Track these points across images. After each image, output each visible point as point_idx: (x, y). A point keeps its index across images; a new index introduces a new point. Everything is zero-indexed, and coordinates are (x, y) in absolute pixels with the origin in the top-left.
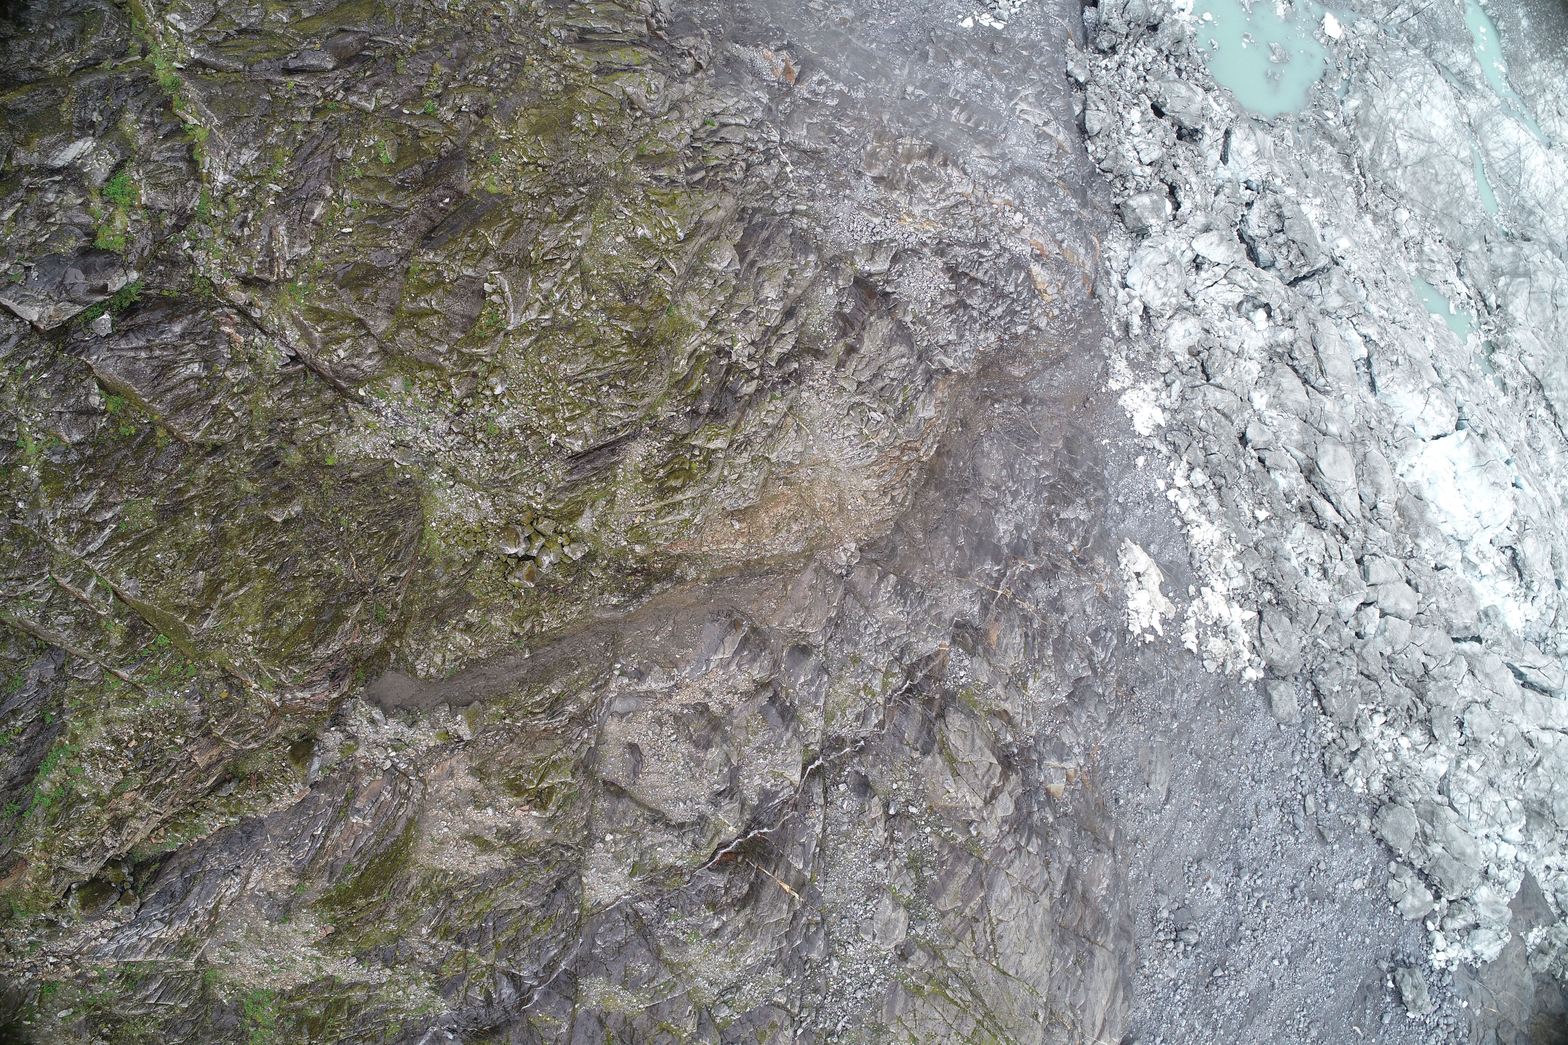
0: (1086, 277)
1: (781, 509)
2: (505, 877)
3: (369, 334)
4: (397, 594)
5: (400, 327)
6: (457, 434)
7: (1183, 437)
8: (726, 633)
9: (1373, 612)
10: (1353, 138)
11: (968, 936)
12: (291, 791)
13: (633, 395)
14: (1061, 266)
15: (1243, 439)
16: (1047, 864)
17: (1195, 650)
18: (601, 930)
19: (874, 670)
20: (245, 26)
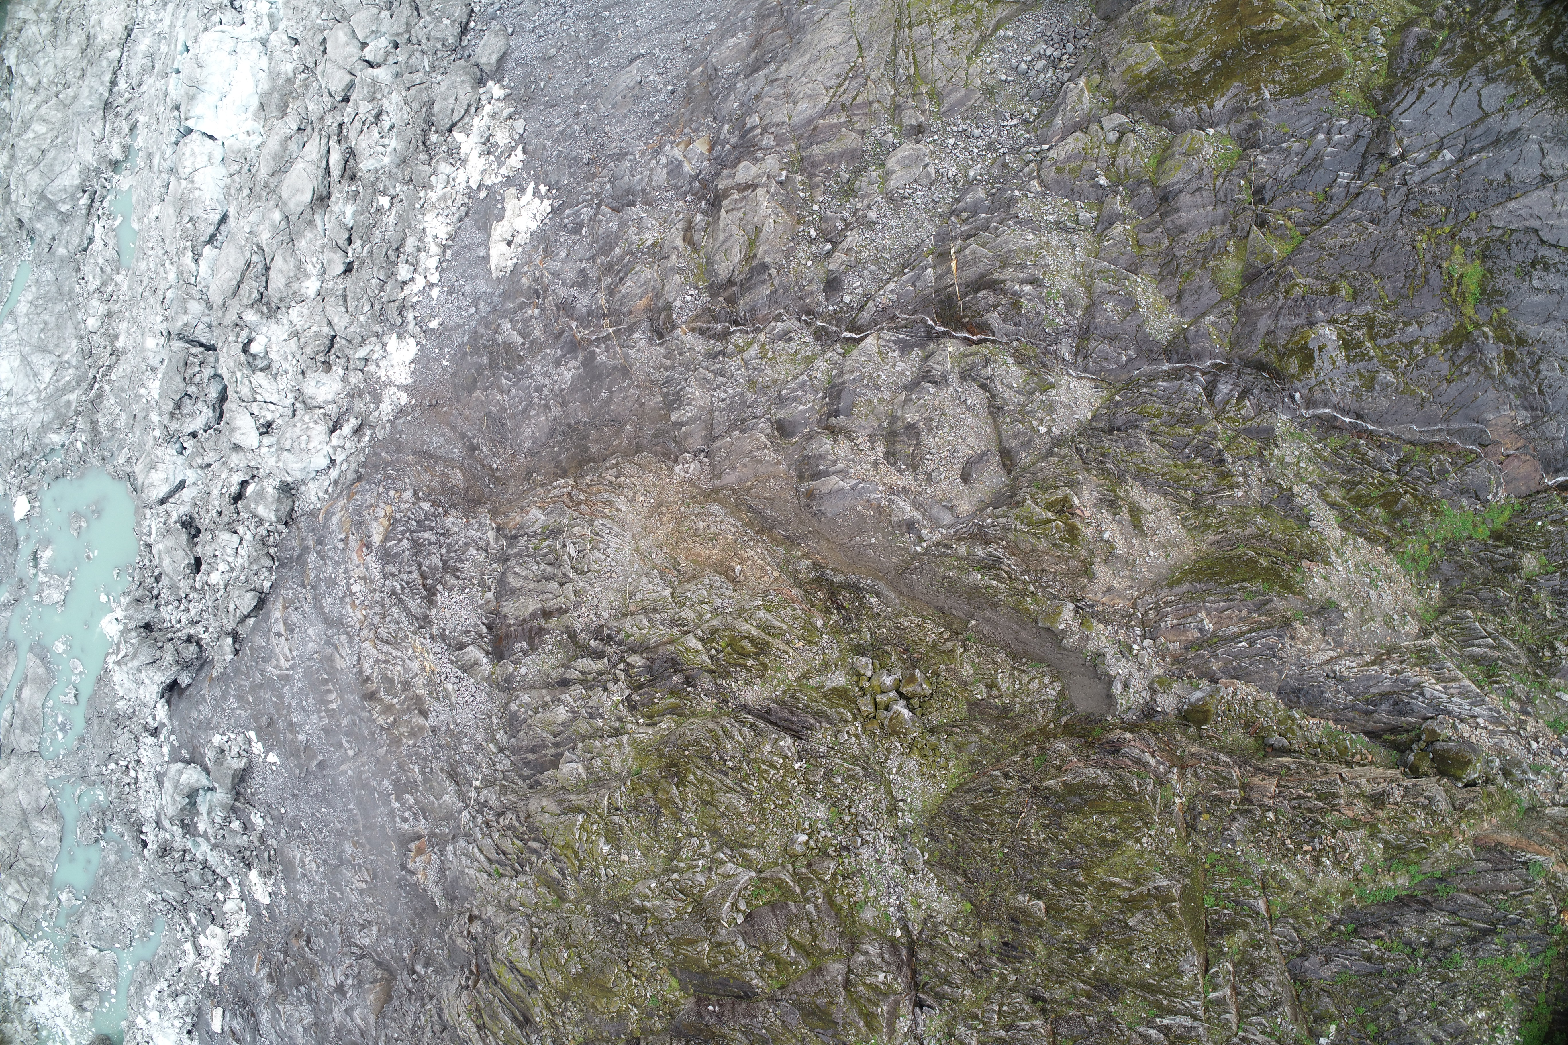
0: (350, 497)
1: (698, 549)
2: (1143, 476)
3: (850, 971)
4: (1015, 763)
5: (825, 954)
6: (861, 836)
7: (389, 312)
8: (821, 496)
9: (369, 54)
10: (78, 413)
11: (860, 99)
12: (1234, 694)
13: (716, 739)
14: (358, 523)
15: (348, 269)
16: (758, 97)
17: (520, 148)
18: (1113, 366)
19: (746, 364)
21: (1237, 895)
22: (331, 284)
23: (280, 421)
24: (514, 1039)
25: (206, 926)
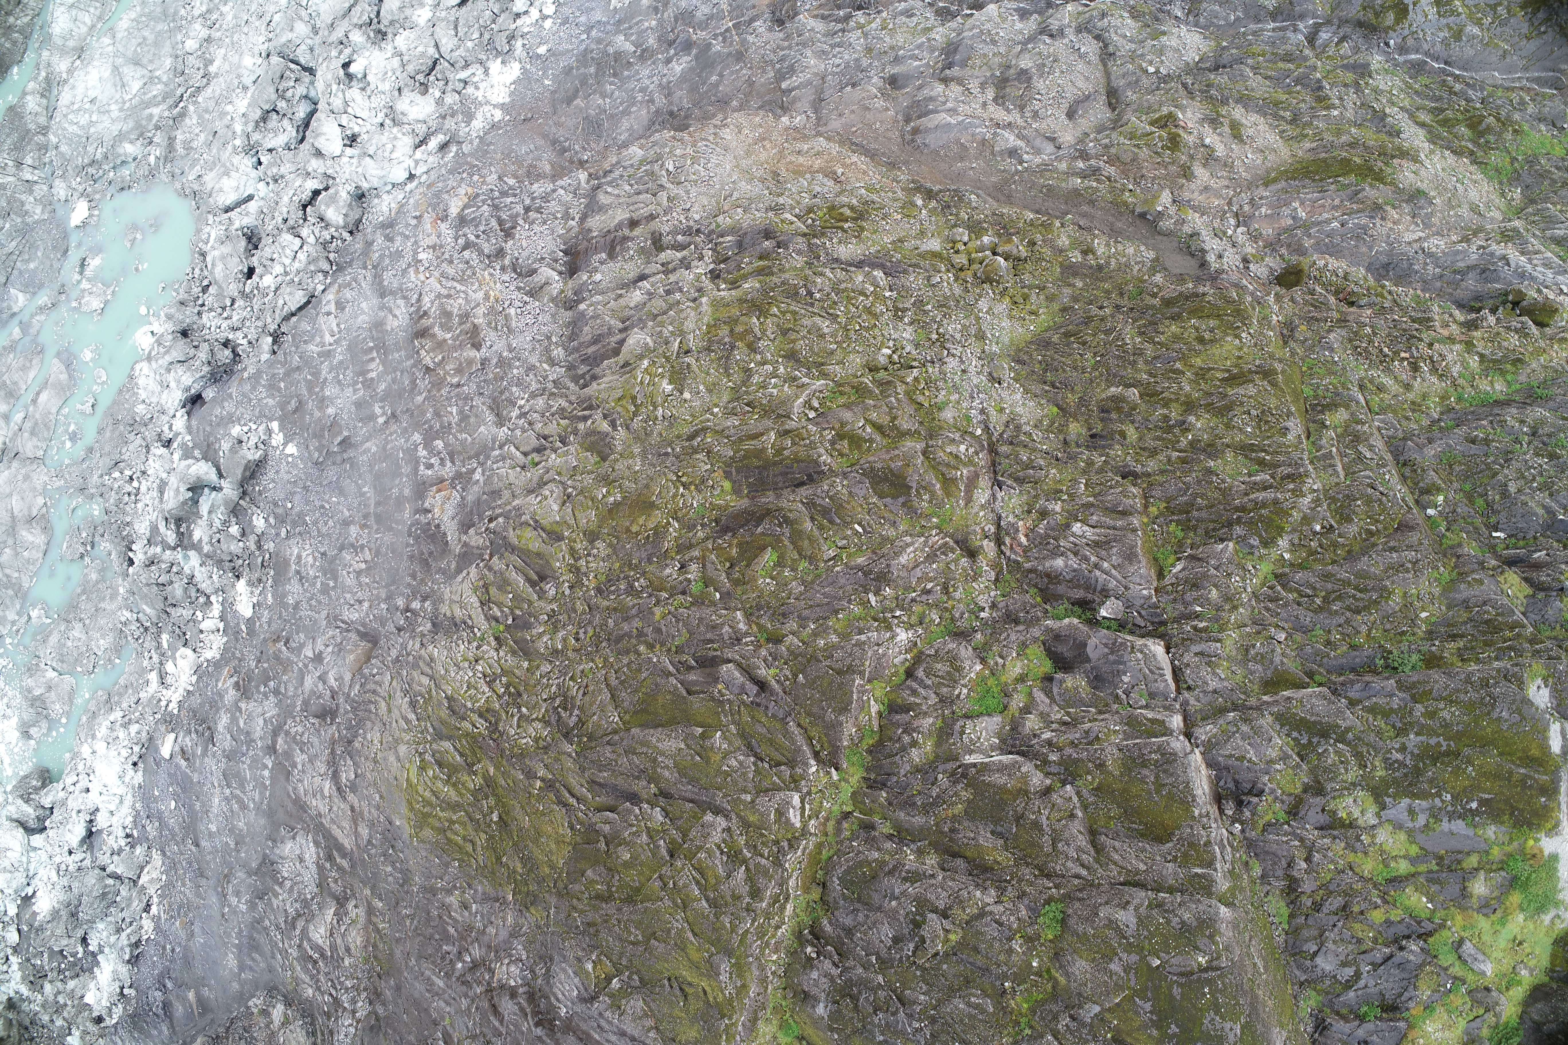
0: (430, 186)
1: (801, 160)
2: (1244, 100)
3: (929, 446)
4: (1109, 298)
5: (903, 434)
6: (948, 350)
7: (497, 40)
8: (927, 130)
10: (158, 128)
12: (1326, 265)
13: (806, 279)
14: (436, 203)
18: (1222, 23)
19: (865, 35)
20: (752, 759)
21: (1336, 388)
22: (443, 14)
23: (365, 137)
24: (523, 600)
25: (177, 649)
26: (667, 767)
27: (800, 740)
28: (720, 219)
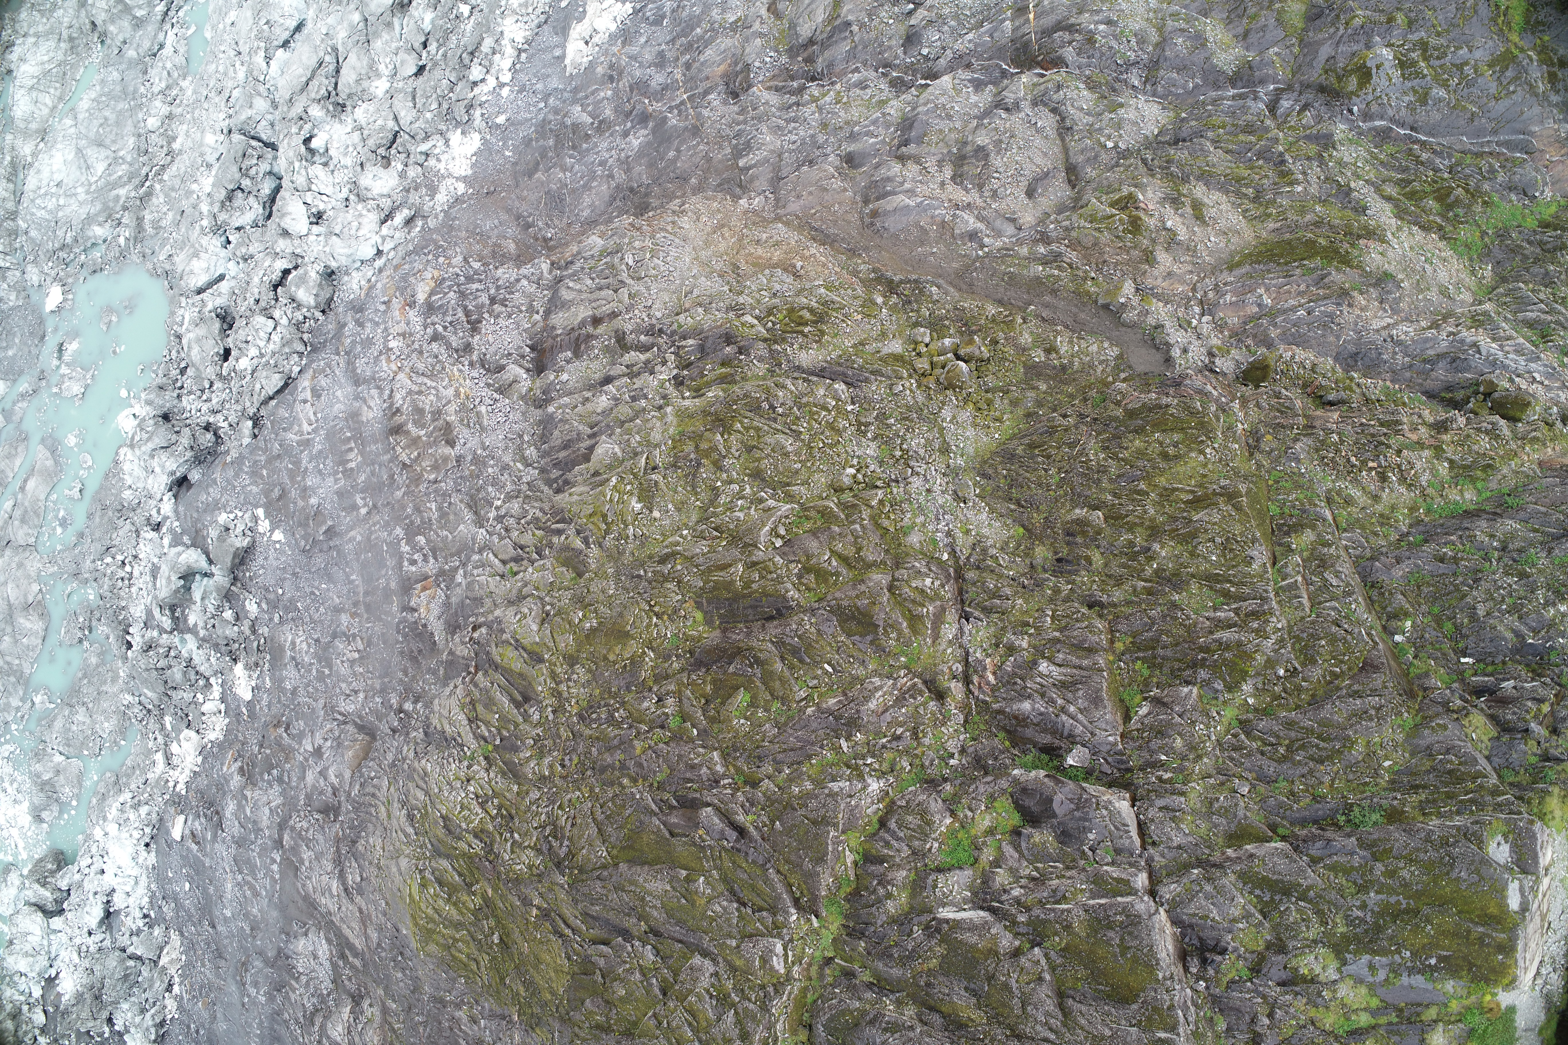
0: (397, 268)
1: (760, 251)
2: (1206, 177)
4: (1073, 405)
5: (869, 566)
6: (912, 469)
7: (456, 110)
8: (886, 213)
10: (125, 209)
12: (1293, 357)
13: (768, 391)
14: (404, 287)
15: (420, 71)
18: (1180, 91)
19: (820, 109)
20: (735, 905)
21: (1302, 504)
22: (401, 84)
23: (331, 213)
24: (509, 721)
25: (181, 731)
26: (655, 907)
27: (780, 888)
28: (681, 318)
